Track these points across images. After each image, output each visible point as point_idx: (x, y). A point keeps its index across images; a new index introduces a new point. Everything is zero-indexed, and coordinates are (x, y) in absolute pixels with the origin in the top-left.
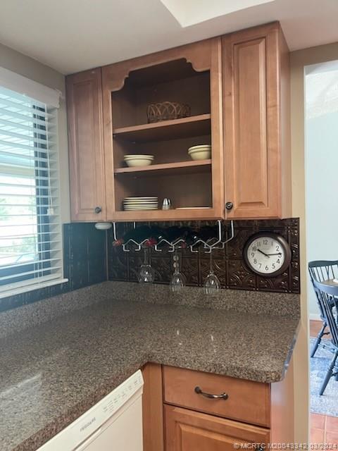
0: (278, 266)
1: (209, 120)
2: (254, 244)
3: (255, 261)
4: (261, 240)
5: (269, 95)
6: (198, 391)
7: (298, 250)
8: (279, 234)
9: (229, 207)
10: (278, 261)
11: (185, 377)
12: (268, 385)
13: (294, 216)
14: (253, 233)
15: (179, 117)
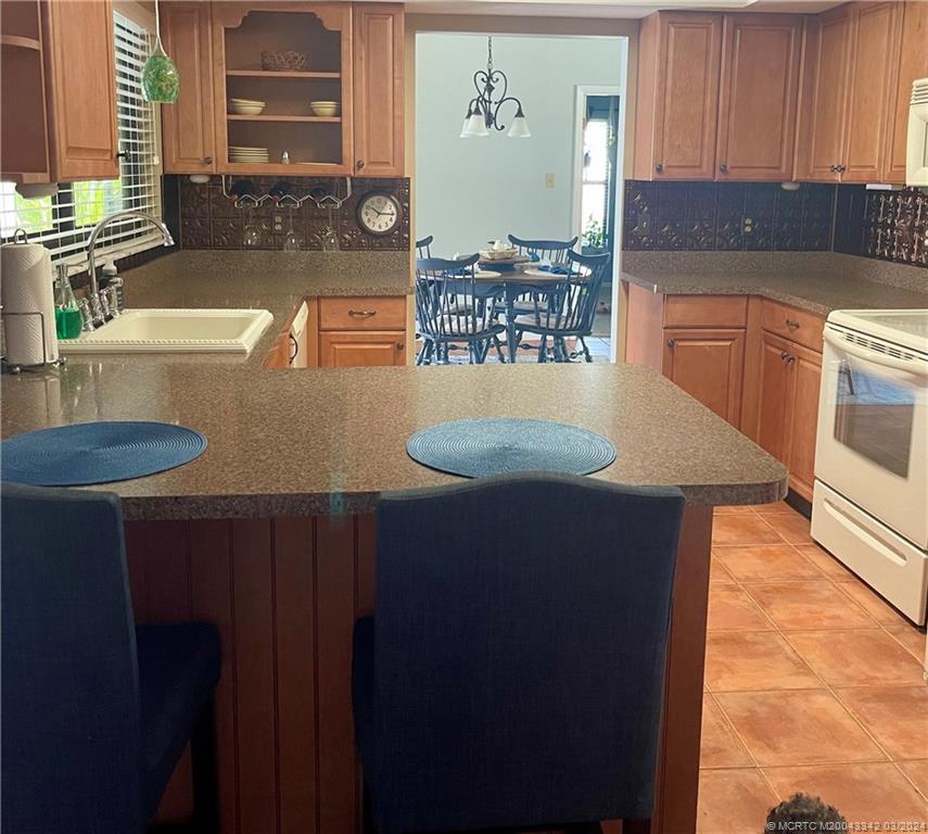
0: (391, 224)
1: (339, 80)
2: (368, 203)
3: (369, 220)
4: (375, 198)
5: (396, 67)
6: (351, 313)
7: (408, 209)
8: (391, 193)
9: (360, 166)
10: (391, 220)
11: (340, 304)
12: (405, 297)
13: (406, 176)
14: (366, 191)
15: (302, 70)
